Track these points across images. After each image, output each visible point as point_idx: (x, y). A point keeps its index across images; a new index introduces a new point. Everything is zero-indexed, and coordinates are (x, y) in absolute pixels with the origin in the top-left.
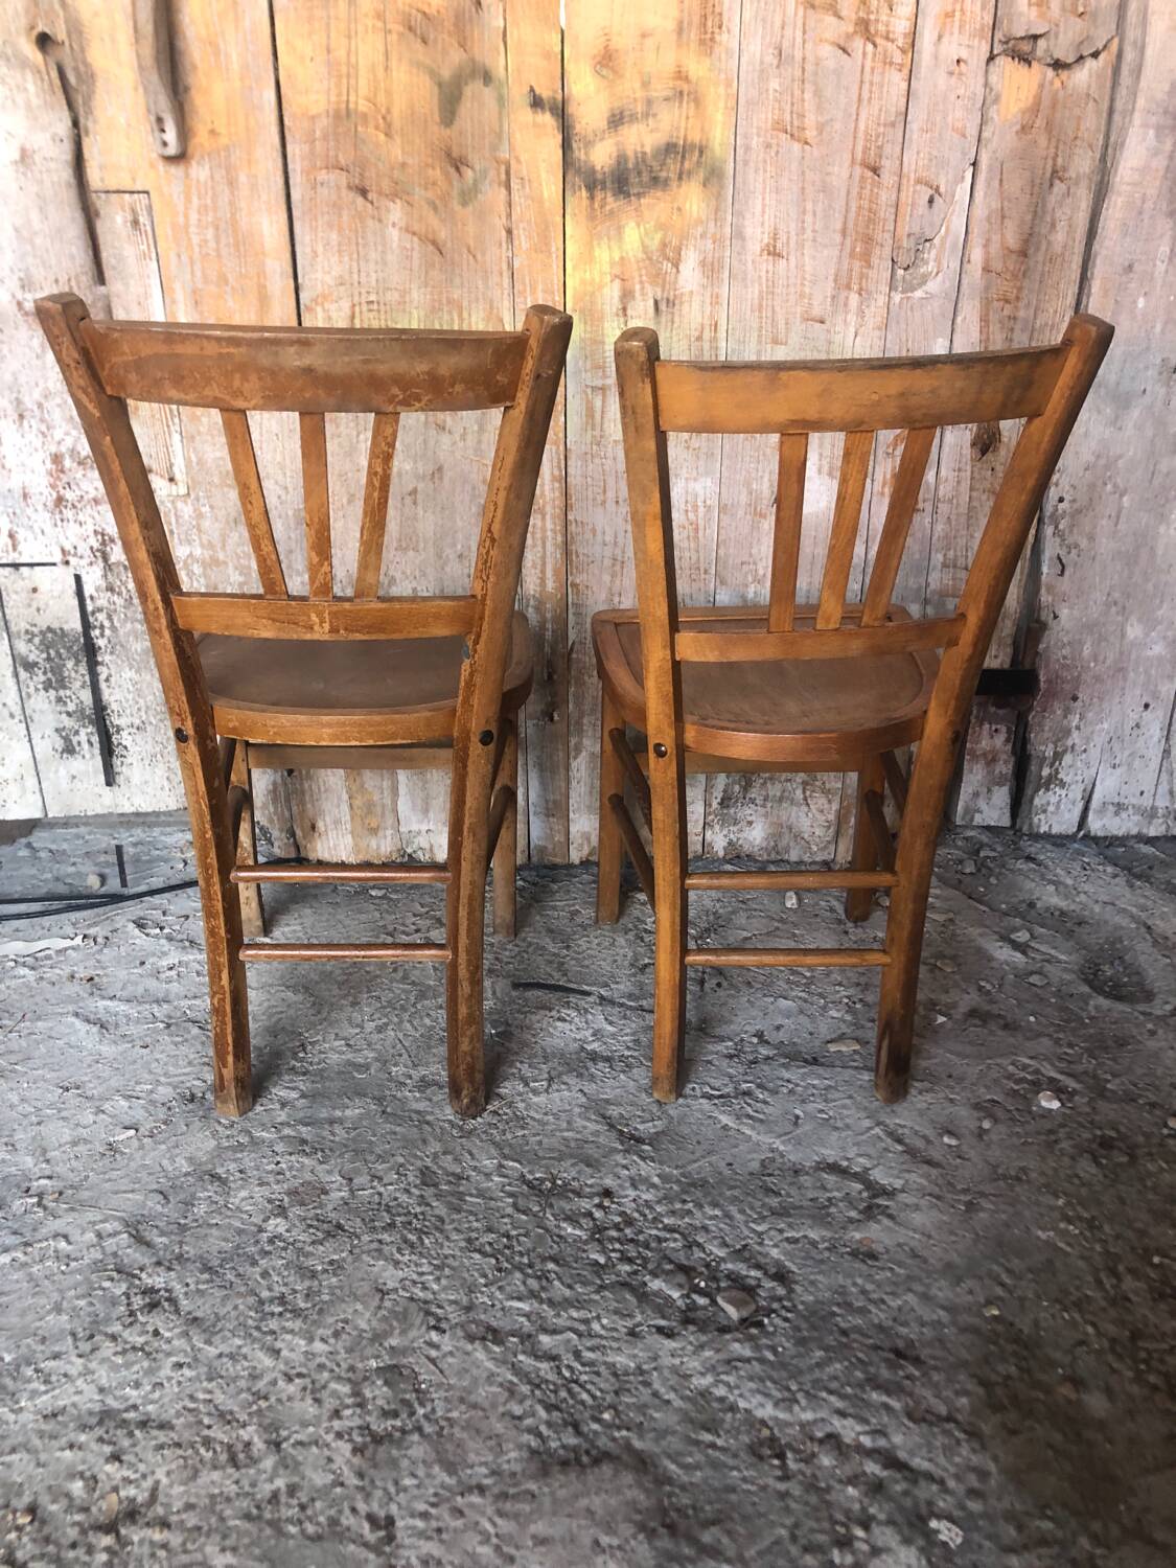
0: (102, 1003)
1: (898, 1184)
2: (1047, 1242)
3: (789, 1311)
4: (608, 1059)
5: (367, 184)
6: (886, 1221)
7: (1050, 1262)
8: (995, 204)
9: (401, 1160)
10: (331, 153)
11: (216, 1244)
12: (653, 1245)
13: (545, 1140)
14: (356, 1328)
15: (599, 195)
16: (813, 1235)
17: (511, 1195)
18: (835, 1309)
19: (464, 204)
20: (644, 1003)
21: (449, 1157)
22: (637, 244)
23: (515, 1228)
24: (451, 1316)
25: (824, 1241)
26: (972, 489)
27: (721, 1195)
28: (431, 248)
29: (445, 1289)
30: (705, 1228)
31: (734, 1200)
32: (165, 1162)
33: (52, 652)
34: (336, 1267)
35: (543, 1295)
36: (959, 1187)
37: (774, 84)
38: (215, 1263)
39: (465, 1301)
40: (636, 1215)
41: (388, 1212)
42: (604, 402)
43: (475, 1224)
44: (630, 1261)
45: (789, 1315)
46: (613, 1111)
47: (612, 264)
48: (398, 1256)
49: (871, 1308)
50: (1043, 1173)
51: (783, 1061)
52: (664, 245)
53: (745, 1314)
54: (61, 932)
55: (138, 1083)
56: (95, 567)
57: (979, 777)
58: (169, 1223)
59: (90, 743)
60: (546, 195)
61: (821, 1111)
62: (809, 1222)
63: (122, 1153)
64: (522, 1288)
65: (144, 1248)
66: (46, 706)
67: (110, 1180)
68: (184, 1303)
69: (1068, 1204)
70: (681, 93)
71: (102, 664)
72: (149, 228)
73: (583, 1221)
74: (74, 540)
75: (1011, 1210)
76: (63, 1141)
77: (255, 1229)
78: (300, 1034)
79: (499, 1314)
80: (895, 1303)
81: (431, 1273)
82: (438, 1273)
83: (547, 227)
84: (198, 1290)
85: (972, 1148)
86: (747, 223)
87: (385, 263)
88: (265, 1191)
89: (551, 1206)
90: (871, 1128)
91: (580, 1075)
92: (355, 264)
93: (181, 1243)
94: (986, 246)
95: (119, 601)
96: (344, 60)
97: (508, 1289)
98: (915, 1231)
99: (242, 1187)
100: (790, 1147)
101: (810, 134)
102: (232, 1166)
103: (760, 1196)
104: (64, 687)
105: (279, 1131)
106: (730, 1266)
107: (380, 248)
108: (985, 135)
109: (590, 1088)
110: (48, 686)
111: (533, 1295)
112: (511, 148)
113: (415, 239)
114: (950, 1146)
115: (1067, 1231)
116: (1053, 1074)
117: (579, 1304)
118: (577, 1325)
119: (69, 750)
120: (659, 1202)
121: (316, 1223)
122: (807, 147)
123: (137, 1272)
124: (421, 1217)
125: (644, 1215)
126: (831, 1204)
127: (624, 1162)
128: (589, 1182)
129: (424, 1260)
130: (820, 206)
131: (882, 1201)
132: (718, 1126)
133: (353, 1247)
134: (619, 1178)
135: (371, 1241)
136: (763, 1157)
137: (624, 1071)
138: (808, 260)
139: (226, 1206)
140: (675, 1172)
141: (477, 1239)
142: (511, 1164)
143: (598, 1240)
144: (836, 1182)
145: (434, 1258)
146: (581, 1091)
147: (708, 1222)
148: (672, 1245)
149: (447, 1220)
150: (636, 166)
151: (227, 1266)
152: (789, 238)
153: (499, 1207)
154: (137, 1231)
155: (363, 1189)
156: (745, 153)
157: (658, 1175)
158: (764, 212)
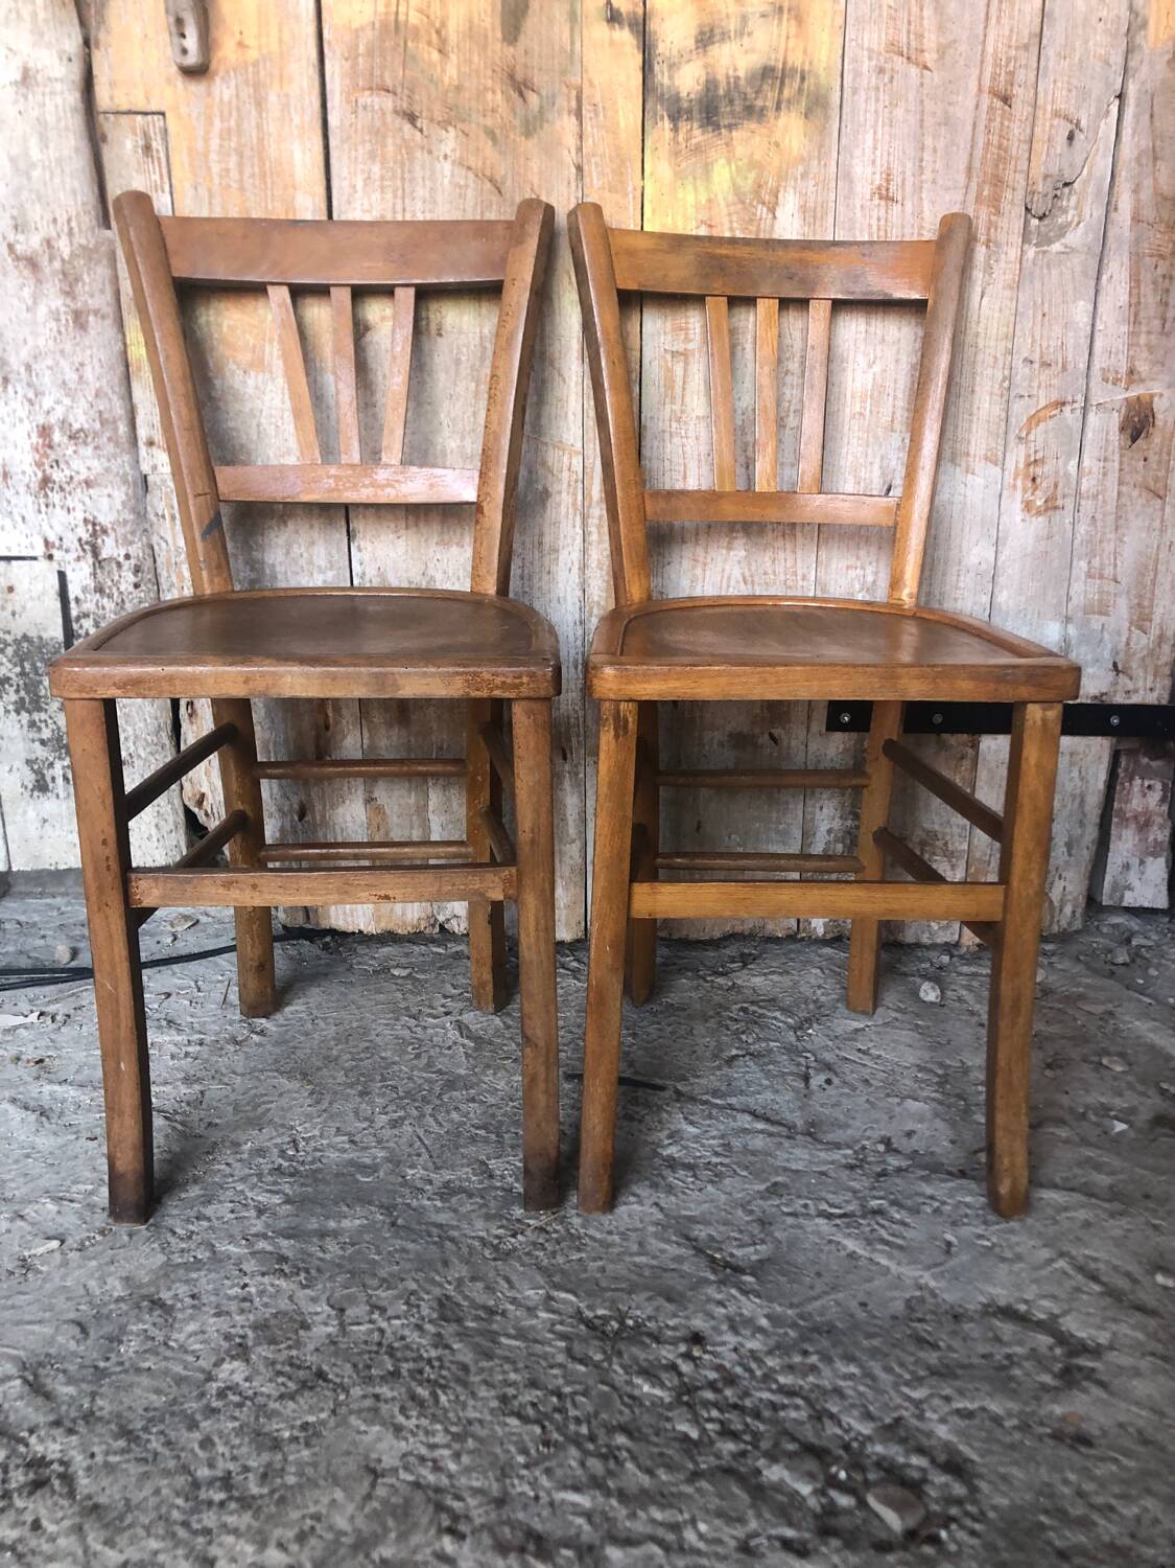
0: (47, 1088)
1: (1103, 1338)
3: (975, 1519)
4: (690, 1167)
5: (416, 109)
6: (1096, 1391)
8: (1146, 143)
9: (414, 1286)
10: (377, 72)
11: (143, 1396)
12: (767, 1414)
13: (610, 1267)
14: (331, 1528)
15: (684, 126)
16: (995, 1407)
17: (563, 1336)
18: (1043, 1518)
19: (528, 134)
20: (733, 1101)
21: (480, 1285)
22: (726, 185)
23: (568, 1383)
24: (474, 1513)
25: (1010, 1415)
26: (1120, 483)
27: (856, 1344)
28: (488, 185)
29: (467, 1470)
30: (839, 1392)
31: (874, 1353)
32: (92, 1284)
33: (27, 666)
34: (310, 1434)
35: (611, 1484)
38: (138, 1424)
39: (495, 1489)
40: (739, 1370)
41: (391, 1355)
42: (685, 370)
43: (513, 1376)
44: (735, 1436)
45: (977, 1527)
46: (701, 1232)
47: (699, 208)
48: (401, 1419)
49: (1096, 1517)
51: (920, 1173)
52: (758, 186)
53: (912, 1522)
54: (15, 1009)
55: (76, 1182)
56: (82, 564)
57: (1129, 845)
59: (65, 778)
60: (622, 123)
61: (980, 1237)
62: (986, 1387)
63: (38, 1271)
64: (579, 1472)
65: (40, 1400)
66: (16, 731)
67: (13, 1307)
68: (84, 1483)
70: (781, 9)
72: (162, 155)
73: (665, 1376)
74: (59, 529)
77: (201, 1376)
78: (292, 1128)
79: (545, 1513)
80: (1131, 1511)
81: (447, 1446)
82: (457, 1446)
83: (623, 163)
84: (106, 1464)
86: (855, 161)
87: (434, 202)
88: (223, 1324)
89: (620, 1354)
90: (1052, 1260)
91: (655, 1186)
92: (399, 202)
93: (93, 1395)
94: (1136, 191)
97: (559, 1472)
98: (1137, 1404)
99: (192, 1318)
100: (943, 1284)
101: (930, 57)
102: (182, 1290)
103: (912, 1348)
104: (40, 709)
105: (251, 1244)
106: (879, 1449)
107: (429, 184)
108: (1132, 64)
109: (668, 1201)
110: (20, 707)
111: (597, 1483)
112: (584, 71)
113: (471, 175)
114: (1165, 1288)
117: (664, 1499)
118: (661, 1532)
119: (41, 786)
120: (770, 1353)
121: (288, 1369)
122: (926, 72)
123: (24, 1434)
124: (436, 1364)
125: (750, 1371)
126: (1013, 1363)
127: (719, 1297)
128: (671, 1323)
129: (438, 1427)
130: (941, 145)
131: (1084, 1362)
132: (843, 1253)
133: (337, 1404)
134: (713, 1318)
135: (364, 1397)
136: (908, 1296)
137: (712, 1182)
138: (926, 205)
139: (166, 1344)
140: (790, 1312)
141: (515, 1397)
142: (563, 1295)
143: (687, 1404)
144: (1014, 1333)
145: (453, 1424)
146: (656, 1204)
147: (842, 1383)
148: (793, 1414)
149: (473, 1369)
150: (728, 92)
151: (154, 1430)
152: (904, 179)
153: (546, 1353)
154: (36, 1376)
155: (358, 1324)
156: (854, 79)
157: (767, 1316)
158: (875, 148)
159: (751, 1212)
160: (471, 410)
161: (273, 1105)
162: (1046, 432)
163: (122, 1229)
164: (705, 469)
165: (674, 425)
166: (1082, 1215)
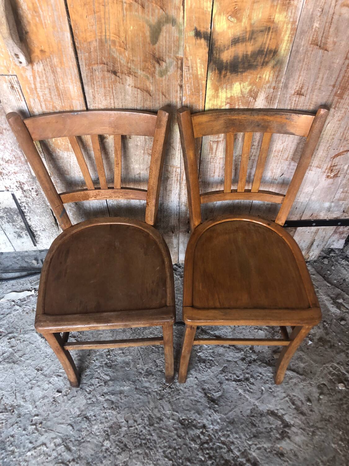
1: (292, 422)
2: (335, 450)
4: (204, 361)
5: (116, 69)
6: (288, 440)
7: (334, 457)
9: (142, 412)
10: (99, 57)
11: (90, 451)
12: (218, 451)
13: (185, 401)
15: (223, 72)
16: (265, 446)
17: (176, 429)
19: (161, 76)
20: (216, 332)
21: (157, 410)
22: (239, 91)
23: (178, 445)
25: (269, 448)
27: (238, 427)
28: (145, 93)
30: (233, 443)
31: (243, 430)
32: (72, 410)
33: (8, 214)
36: (311, 424)
37: (316, 25)
38: (90, 460)
40: (213, 436)
41: (139, 438)
42: (217, 146)
43: (166, 444)
46: (206, 386)
47: (227, 98)
48: (143, 460)
50: (337, 419)
51: (259, 363)
52: (250, 91)
56: (19, 191)
57: (336, 237)
58: (76, 440)
59: (26, 235)
60: (199, 73)
61: (270, 388)
62: (264, 440)
63: (59, 403)
65: (69, 452)
66: (9, 226)
67: (56, 417)
69: (343, 433)
70: (269, 28)
71: (27, 216)
72: (19, 89)
73: (197, 440)
74: (9, 184)
75: (325, 434)
76: (40, 397)
77: (101, 444)
83: (199, 86)
85: (316, 406)
86: (290, 82)
87: (126, 100)
88: (102, 426)
89: (187, 433)
90: (285, 397)
91: (196, 370)
92: (112, 101)
93: (79, 450)
95: (30, 200)
96: (102, 16)
98: (296, 444)
99: (95, 424)
100: (260, 404)
101: (329, 46)
102: (92, 413)
103: (250, 427)
104: (15, 222)
105: (105, 397)
107: (123, 94)
109: (199, 376)
112: (185, 54)
113: (139, 90)
114: (309, 405)
115: (341, 444)
116: (345, 372)
119: (20, 236)
120: (220, 430)
121: (118, 443)
122: (326, 52)
123: (68, 463)
124: (149, 441)
125: (215, 436)
126: (272, 431)
127: (210, 413)
128: (199, 421)
129: (151, 462)
130: (326, 76)
131: (286, 430)
132: (238, 394)
133: (130, 455)
134: (208, 420)
135: (136, 453)
136: (251, 408)
137: (209, 368)
138: (314, 96)
139: (91, 433)
140: (225, 417)
141: (166, 451)
142: (175, 413)
143: (201, 449)
144: (273, 421)
145: (154, 461)
146: (196, 378)
147: (234, 440)
148: (223, 450)
149: (157, 442)
150: (243, 59)
151: (94, 462)
152: (308, 88)
153: (172, 435)
154: (66, 443)
155: (132, 427)
156: (295, 54)
157: (220, 419)
158: (299, 78)
159: (218, 379)
160: (142, 158)
161: (102, 335)
162: (340, 158)
163: (75, 389)
164: (221, 171)
165: (212, 160)
166: (294, 380)
